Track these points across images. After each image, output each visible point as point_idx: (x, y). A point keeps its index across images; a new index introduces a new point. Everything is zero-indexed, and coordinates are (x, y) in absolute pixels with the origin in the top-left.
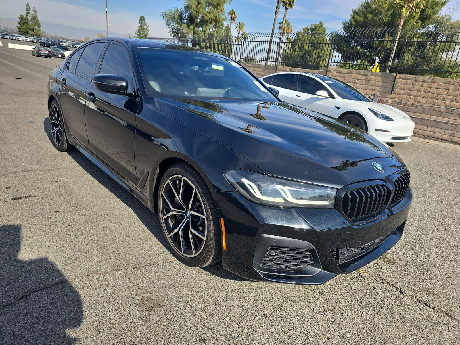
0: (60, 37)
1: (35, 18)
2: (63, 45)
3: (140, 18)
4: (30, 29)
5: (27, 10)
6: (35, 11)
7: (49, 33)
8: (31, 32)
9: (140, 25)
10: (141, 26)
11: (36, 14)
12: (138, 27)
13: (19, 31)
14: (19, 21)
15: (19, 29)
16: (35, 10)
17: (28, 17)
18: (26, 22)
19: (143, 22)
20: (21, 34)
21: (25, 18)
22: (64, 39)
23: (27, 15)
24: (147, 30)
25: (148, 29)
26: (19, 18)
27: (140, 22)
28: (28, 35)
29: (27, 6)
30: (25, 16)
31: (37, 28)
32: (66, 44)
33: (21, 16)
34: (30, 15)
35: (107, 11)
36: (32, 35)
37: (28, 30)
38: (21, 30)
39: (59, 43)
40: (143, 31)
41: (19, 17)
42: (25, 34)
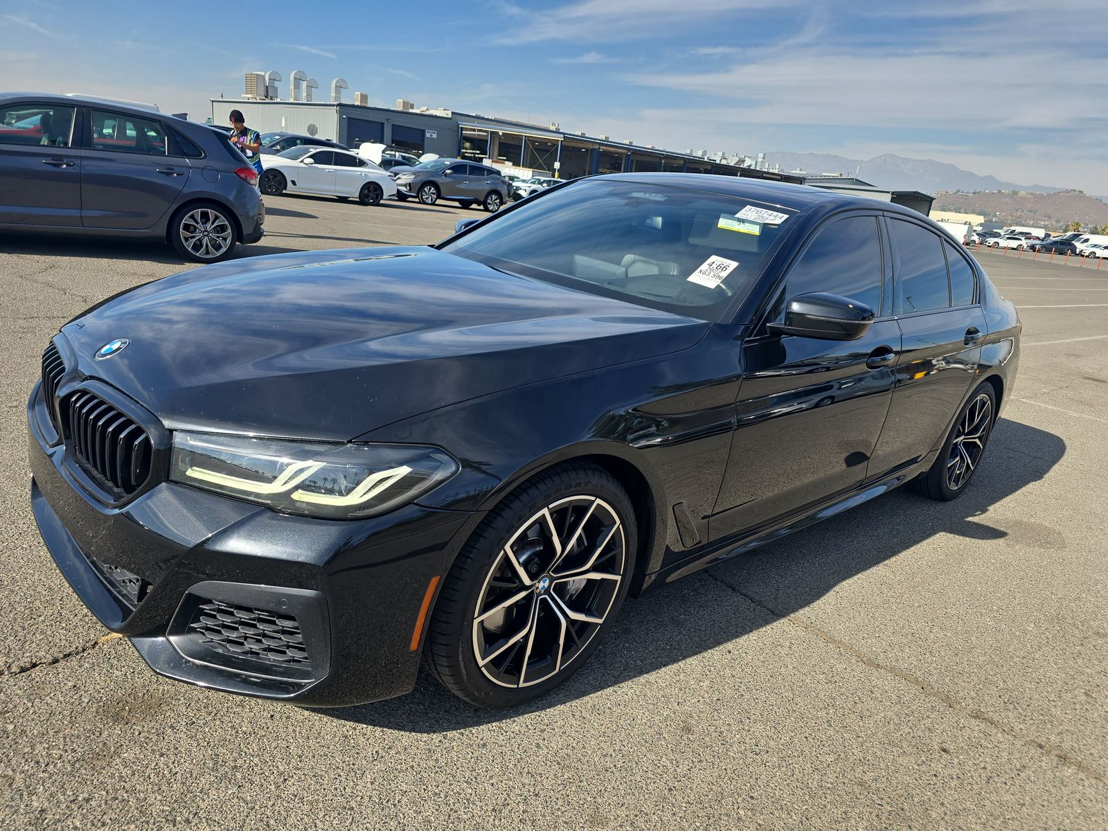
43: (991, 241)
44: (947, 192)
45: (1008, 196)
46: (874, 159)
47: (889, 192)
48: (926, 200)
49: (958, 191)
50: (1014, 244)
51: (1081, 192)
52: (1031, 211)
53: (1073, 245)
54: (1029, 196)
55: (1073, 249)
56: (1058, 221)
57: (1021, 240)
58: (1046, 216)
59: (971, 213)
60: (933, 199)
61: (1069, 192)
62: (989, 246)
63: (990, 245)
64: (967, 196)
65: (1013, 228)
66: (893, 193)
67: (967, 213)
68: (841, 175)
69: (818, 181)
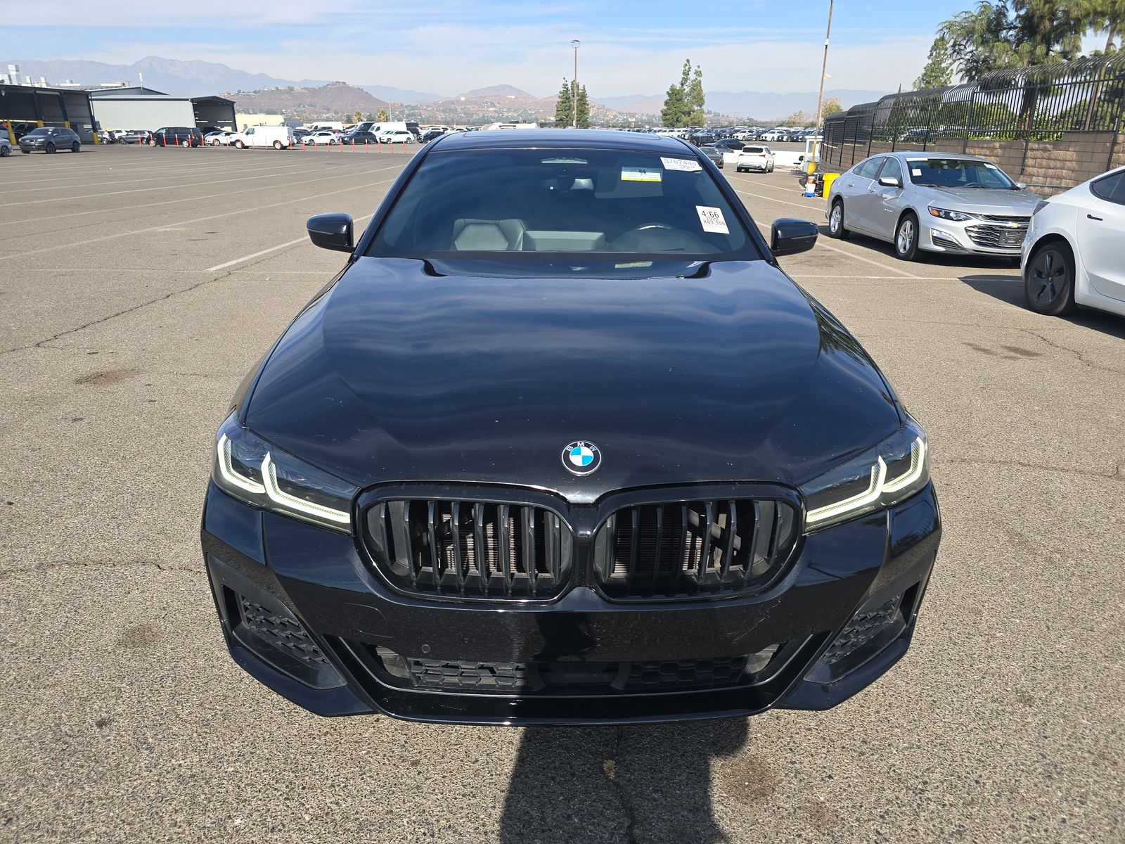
0: (748, 119)
1: (697, 86)
2: (737, 137)
3: (933, 44)
4: (684, 113)
5: (684, 73)
6: (698, 73)
7: (726, 115)
8: (685, 119)
9: (930, 61)
10: (934, 63)
11: (699, 79)
12: (925, 68)
13: (664, 120)
14: (667, 98)
15: (664, 115)
16: (698, 70)
17: (685, 87)
18: (679, 98)
19: (939, 53)
20: (666, 126)
21: (678, 91)
22: (744, 125)
23: (682, 85)
24: (948, 72)
25: (950, 69)
26: (668, 93)
27: (931, 55)
28: (679, 124)
29: (686, 65)
30: (678, 86)
31: (696, 108)
32: (744, 134)
33: (673, 89)
34: (687, 84)
35: (826, 46)
36: (686, 125)
37: (680, 114)
38: (668, 117)
39: (731, 135)
40: (936, 77)
41: (668, 90)
42: (674, 123)
43: (306, 139)
44: (229, 94)
45: (285, 92)
46: (138, 62)
47: (187, 100)
48: (228, 105)
49: (239, 91)
50: (326, 139)
51: (344, 83)
52: (311, 106)
53: (371, 134)
54: (304, 91)
55: (373, 138)
56: (336, 113)
57: (330, 135)
58: (325, 109)
59: (260, 113)
60: (233, 103)
61: (335, 84)
62: (306, 145)
63: (307, 143)
64: (250, 96)
65: (315, 124)
66: (192, 100)
67: (256, 113)
68: (124, 84)
69: (101, 93)
